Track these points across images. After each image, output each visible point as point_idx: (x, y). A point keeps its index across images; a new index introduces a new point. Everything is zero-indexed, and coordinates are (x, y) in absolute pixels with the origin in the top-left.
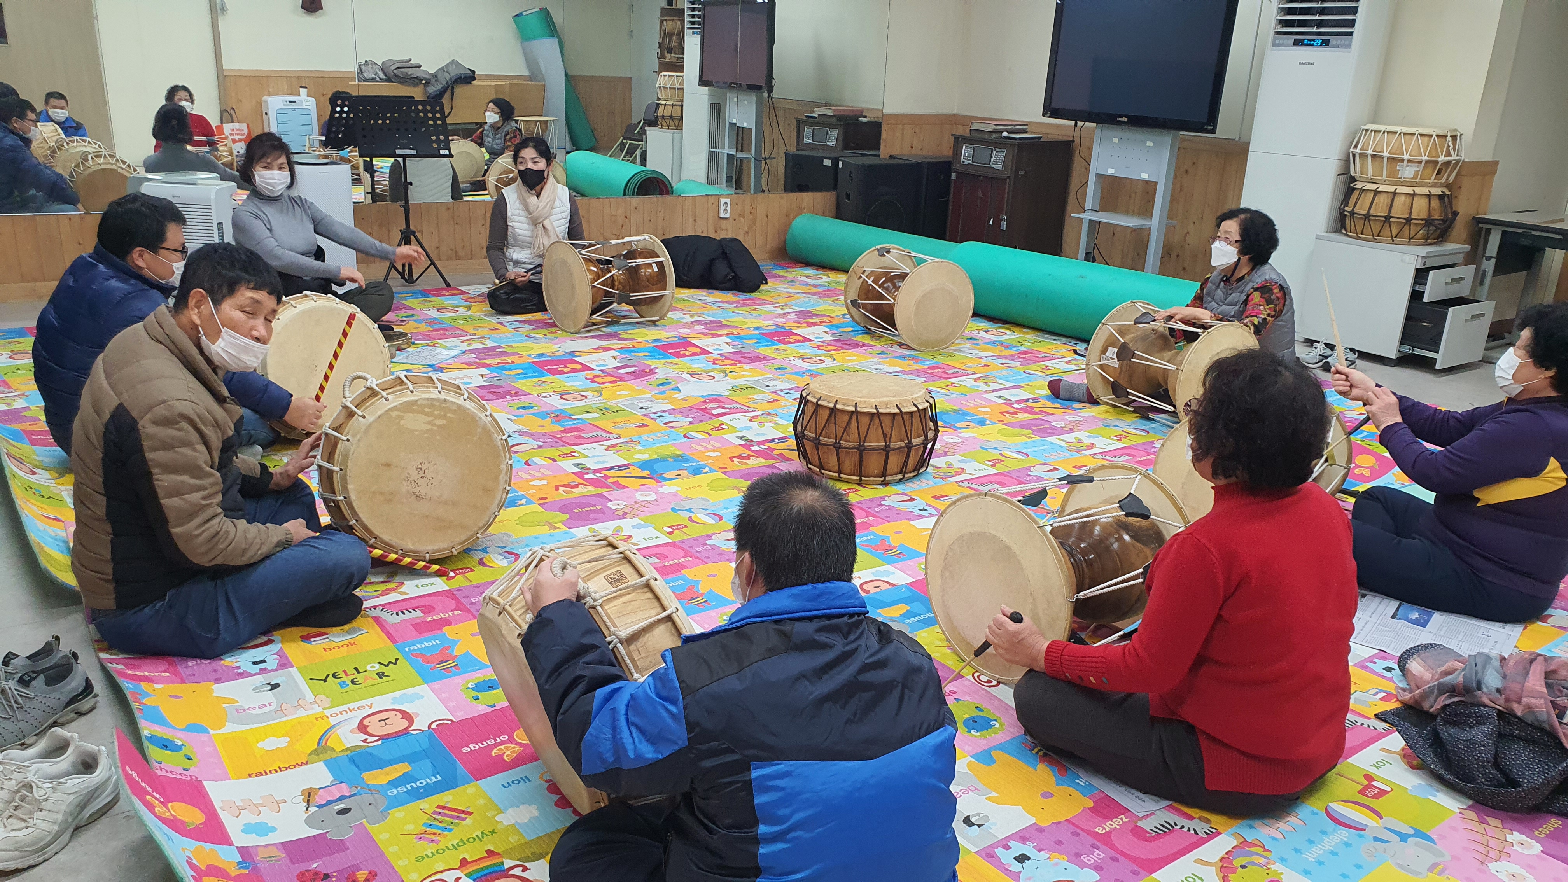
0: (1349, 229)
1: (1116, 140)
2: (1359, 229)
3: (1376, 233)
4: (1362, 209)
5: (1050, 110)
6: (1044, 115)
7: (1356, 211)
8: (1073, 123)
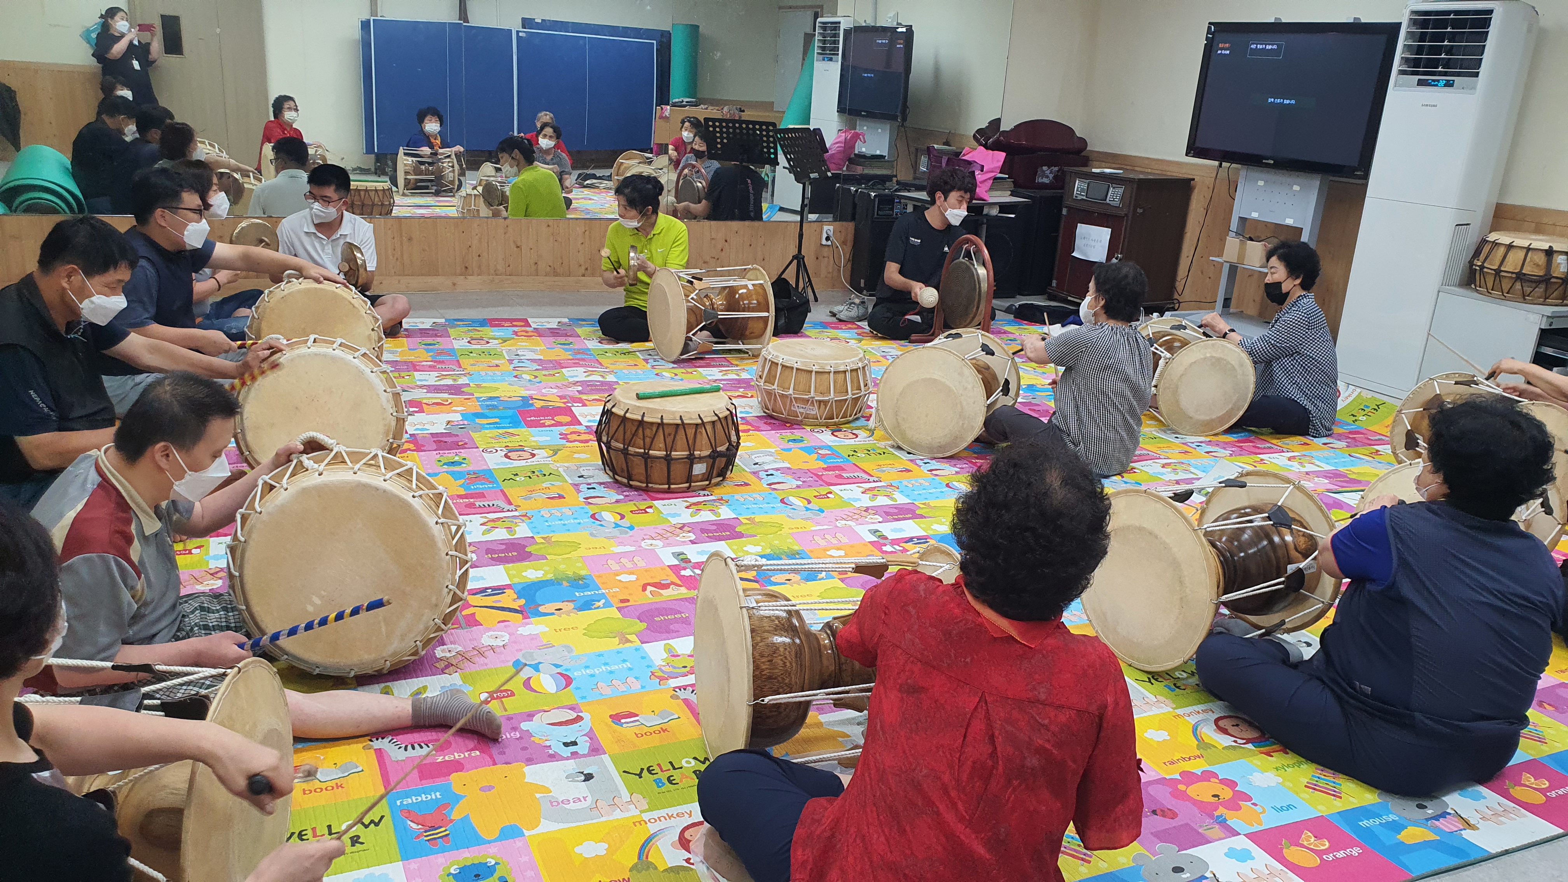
0: (1478, 283)
1: (1261, 183)
2: (1490, 285)
3: (1506, 290)
4: (1492, 265)
5: (1194, 149)
6: (1186, 155)
7: (1485, 265)
8: (1216, 163)
